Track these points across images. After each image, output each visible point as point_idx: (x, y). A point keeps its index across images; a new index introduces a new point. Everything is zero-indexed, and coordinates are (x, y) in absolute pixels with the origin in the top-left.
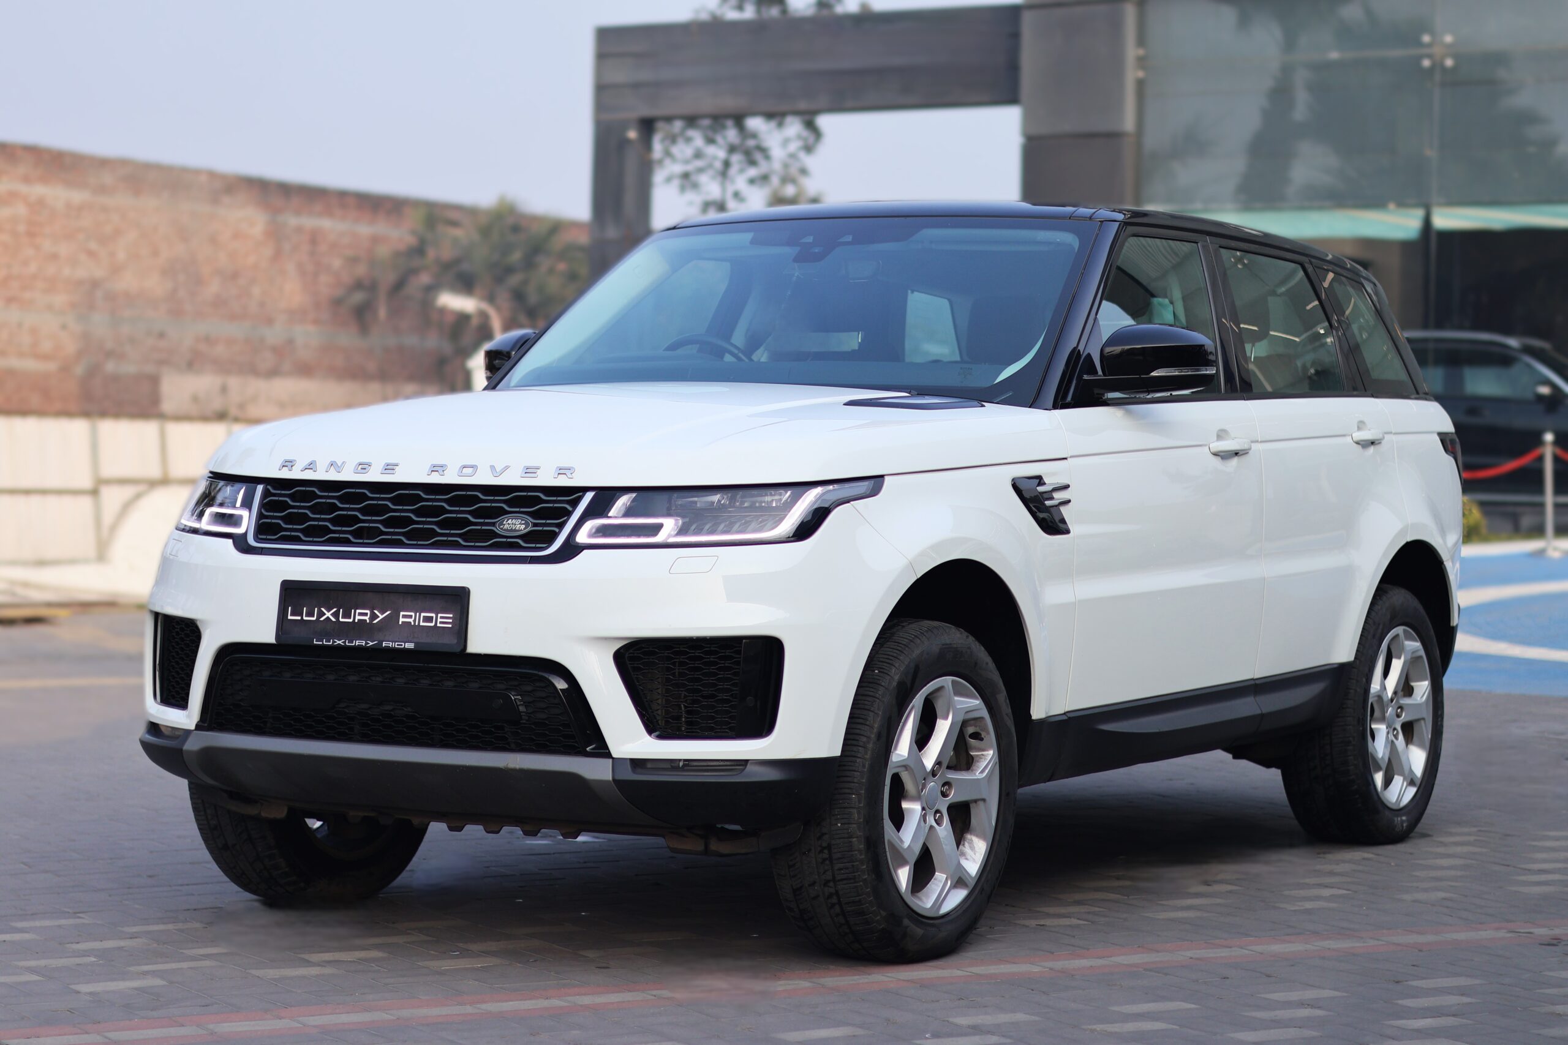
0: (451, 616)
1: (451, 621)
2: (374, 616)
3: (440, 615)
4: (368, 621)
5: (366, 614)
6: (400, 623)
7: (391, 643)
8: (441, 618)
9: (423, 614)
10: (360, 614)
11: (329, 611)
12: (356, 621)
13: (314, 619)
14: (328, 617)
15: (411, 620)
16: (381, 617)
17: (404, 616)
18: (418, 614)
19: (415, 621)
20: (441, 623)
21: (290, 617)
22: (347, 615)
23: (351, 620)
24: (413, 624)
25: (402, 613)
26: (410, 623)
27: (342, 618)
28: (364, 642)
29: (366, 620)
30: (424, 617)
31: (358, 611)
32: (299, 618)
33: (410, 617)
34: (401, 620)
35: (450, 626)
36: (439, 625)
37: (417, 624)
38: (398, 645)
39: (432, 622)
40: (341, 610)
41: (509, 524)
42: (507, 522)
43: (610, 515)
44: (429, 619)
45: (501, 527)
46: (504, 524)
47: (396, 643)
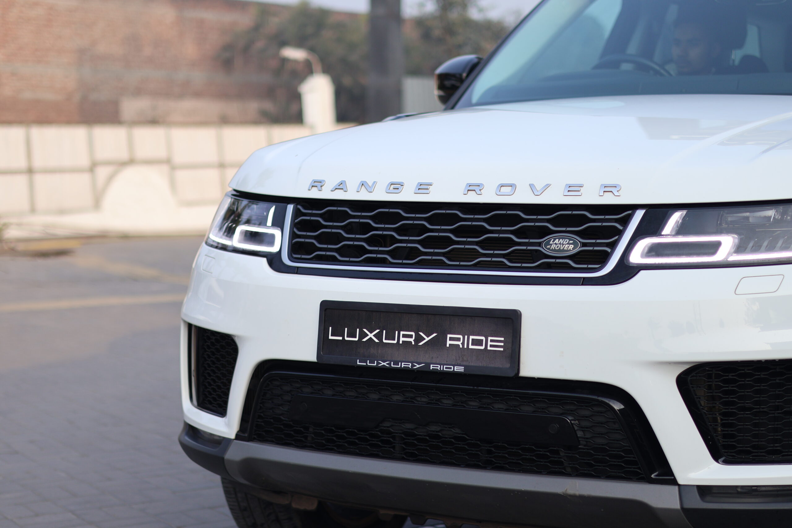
0: (502, 339)
1: (502, 344)
2: (419, 339)
3: (490, 338)
4: (413, 343)
5: (411, 336)
6: (448, 346)
7: (439, 366)
8: (492, 341)
9: (471, 337)
10: (404, 336)
11: (371, 333)
12: (401, 342)
13: (356, 339)
14: (371, 338)
15: (459, 343)
16: (427, 339)
17: (451, 339)
18: (466, 337)
19: (463, 344)
20: (491, 346)
21: (331, 337)
22: (390, 336)
23: (395, 342)
24: (461, 346)
25: (449, 336)
26: (459, 345)
27: (385, 339)
28: (410, 364)
29: (411, 342)
30: (473, 339)
31: (402, 333)
32: (341, 338)
33: (458, 339)
34: (449, 342)
35: (502, 349)
36: (489, 348)
37: (465, 347)
38: (446, 368)
39: (482, 346)
40: (384, 331)
41: (556, 244)
42: (553, 241)
43: (663, 233)
44: (479, 342)
45: (548, 247)
46: (551, 244)
47: (445, 366)
